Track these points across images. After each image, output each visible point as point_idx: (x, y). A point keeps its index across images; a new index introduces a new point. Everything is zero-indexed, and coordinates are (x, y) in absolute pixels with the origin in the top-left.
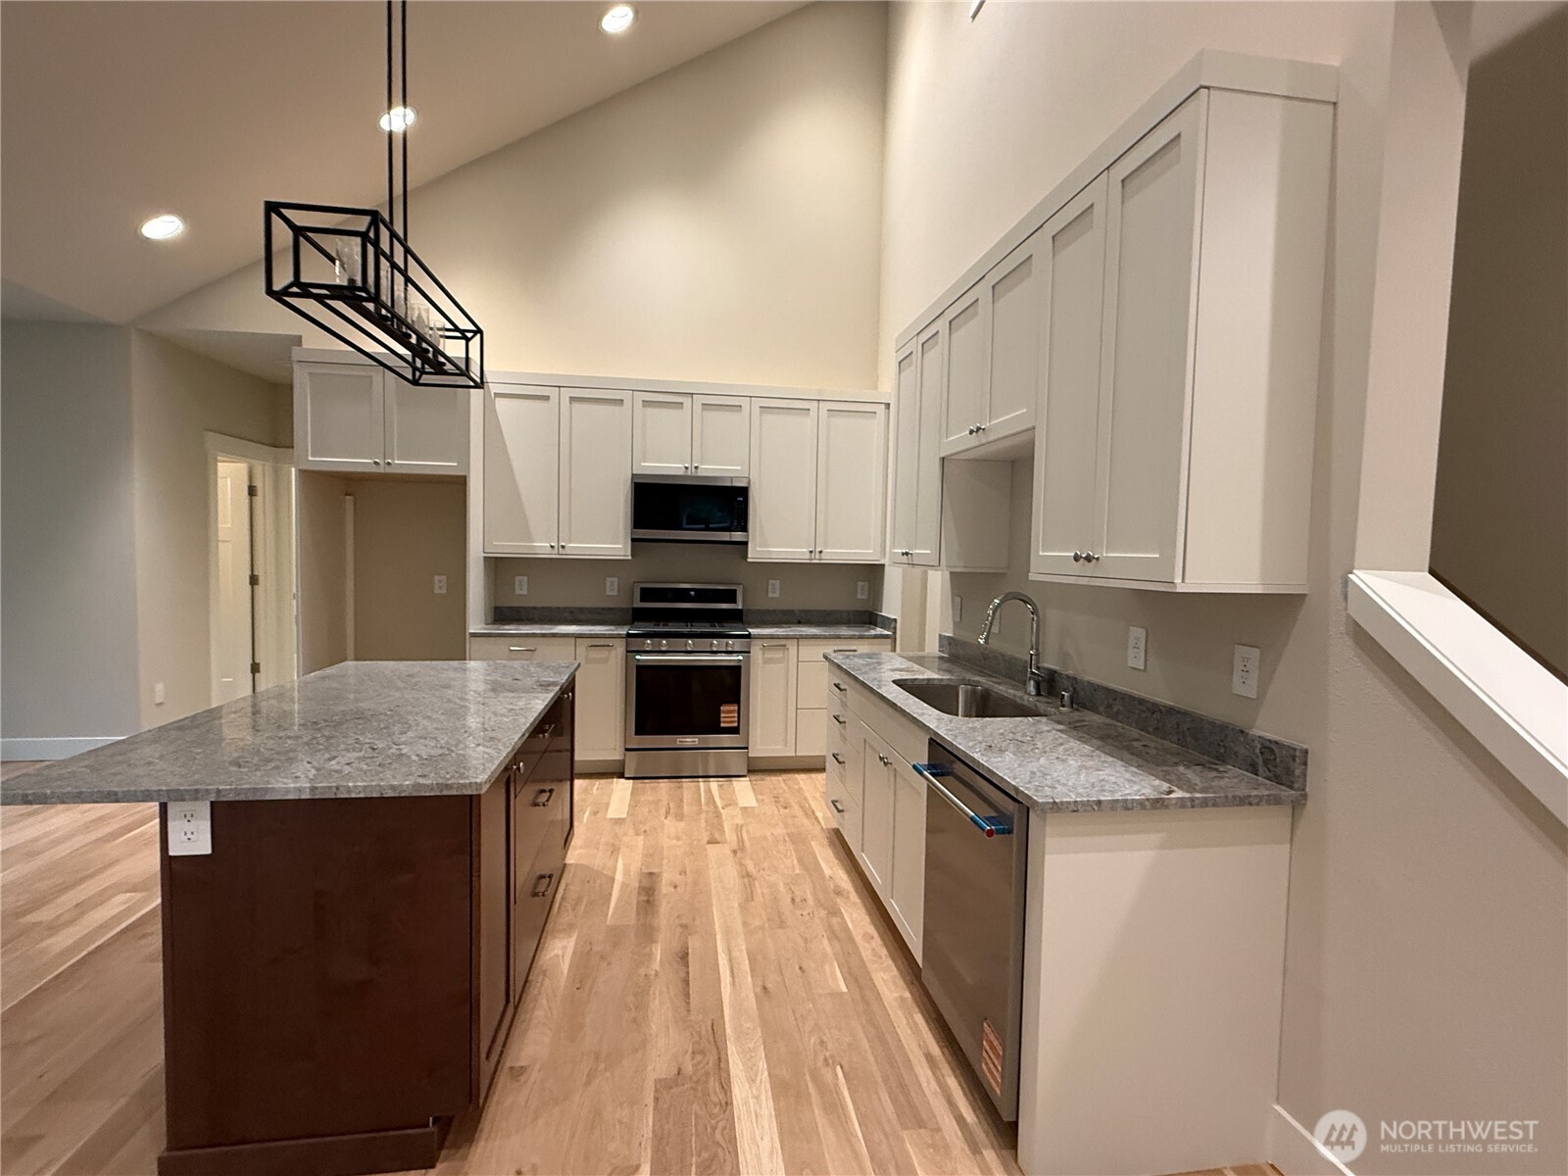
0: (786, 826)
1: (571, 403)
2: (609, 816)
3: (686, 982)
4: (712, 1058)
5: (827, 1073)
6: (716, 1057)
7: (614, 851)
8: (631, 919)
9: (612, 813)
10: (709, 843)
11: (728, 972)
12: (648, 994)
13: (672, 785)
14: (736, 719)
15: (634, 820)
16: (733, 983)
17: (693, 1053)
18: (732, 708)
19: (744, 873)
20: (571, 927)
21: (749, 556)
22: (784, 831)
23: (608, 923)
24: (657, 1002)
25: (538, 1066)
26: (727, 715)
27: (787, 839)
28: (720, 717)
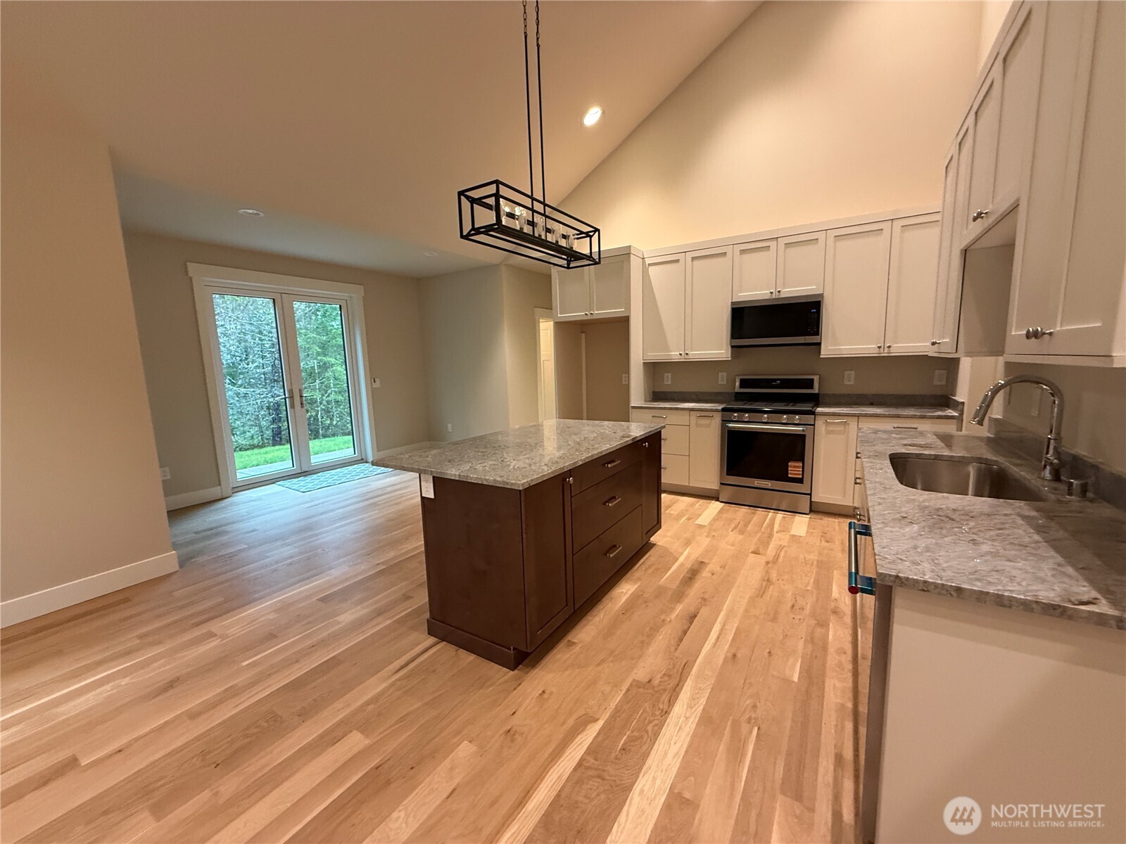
0: (820, 554)
1: (692, 261)
2: (696, 522)
3: (685, 632)
4: (673, 682)
5: (745, 728)
6: (676, 683)
7: (688, 543)
8: (674, 585)
9: (699, 521)
10: (753, 552)
11: (715, 636)
12: (658, 631)
13: (749, 511)
14: (801, 473)
15: (711, 529)
16: (715, 644)
17: (664, 674)
18: (797, 464)
19: (766, 579)
20: (639, 579)
21: (822, 353)
22: (816, 558)
23: (660, 583)
24: (661, 637)
25: (580, 646)
26: (794, 469)
27: (815, 563)
28: (788, 470)
